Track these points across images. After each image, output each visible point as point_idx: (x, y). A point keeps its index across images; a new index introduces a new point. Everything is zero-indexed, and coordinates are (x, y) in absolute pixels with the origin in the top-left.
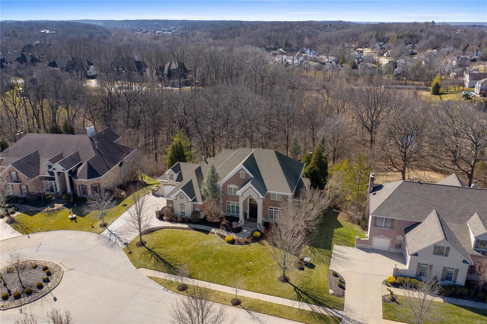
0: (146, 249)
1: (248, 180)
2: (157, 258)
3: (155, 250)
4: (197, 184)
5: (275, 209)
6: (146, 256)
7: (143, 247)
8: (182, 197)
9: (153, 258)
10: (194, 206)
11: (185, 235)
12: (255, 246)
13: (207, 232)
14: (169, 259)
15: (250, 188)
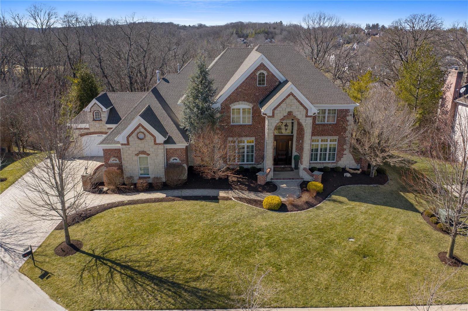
0: (90, 258)
2: (129, 272)
7: (77, 254)
8: (141, 136)
10: (168, 154)
13: (215, 199)
15: (291, 97)
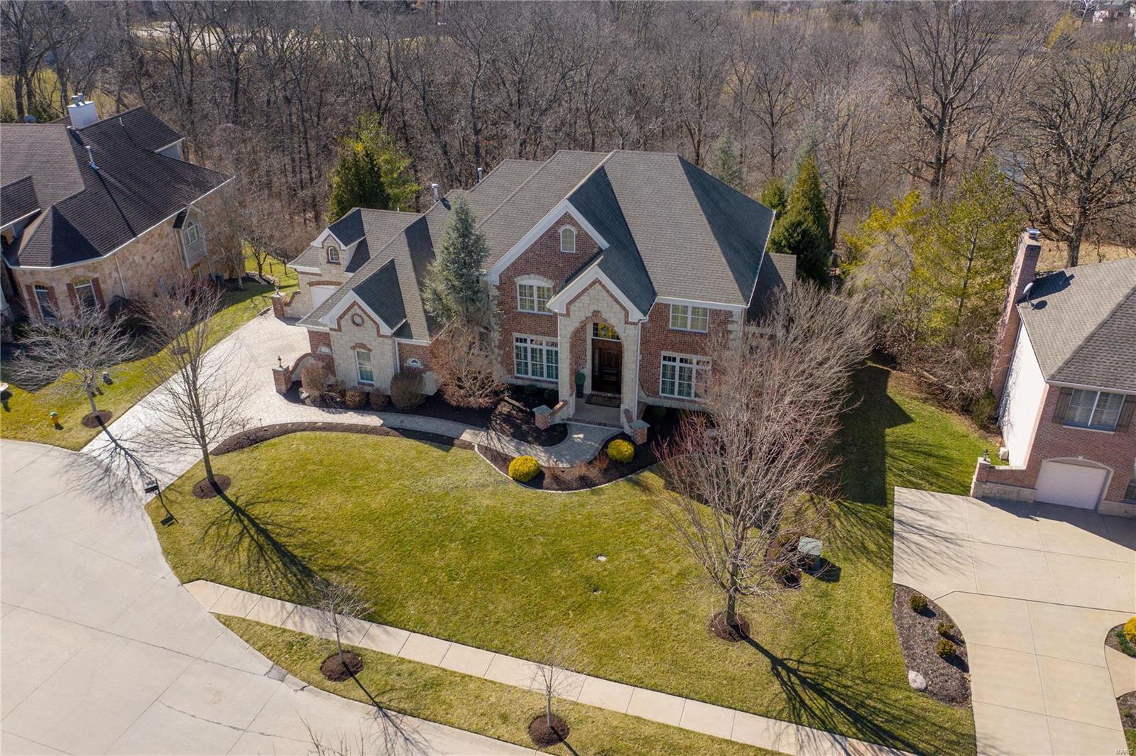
1: (586, 258)
2: (262, 539)
3: (256, 511)
4: (413, 274)
5: (681, 360)
6: (223, 533)
7: (218, 499)
8: (358, 320)
9: (247, 541)
10: (403, 353)
11: (369, 454)
12: (616, 493)
13: (446, 442)
14: (303, 546)
15: (597, 286)
